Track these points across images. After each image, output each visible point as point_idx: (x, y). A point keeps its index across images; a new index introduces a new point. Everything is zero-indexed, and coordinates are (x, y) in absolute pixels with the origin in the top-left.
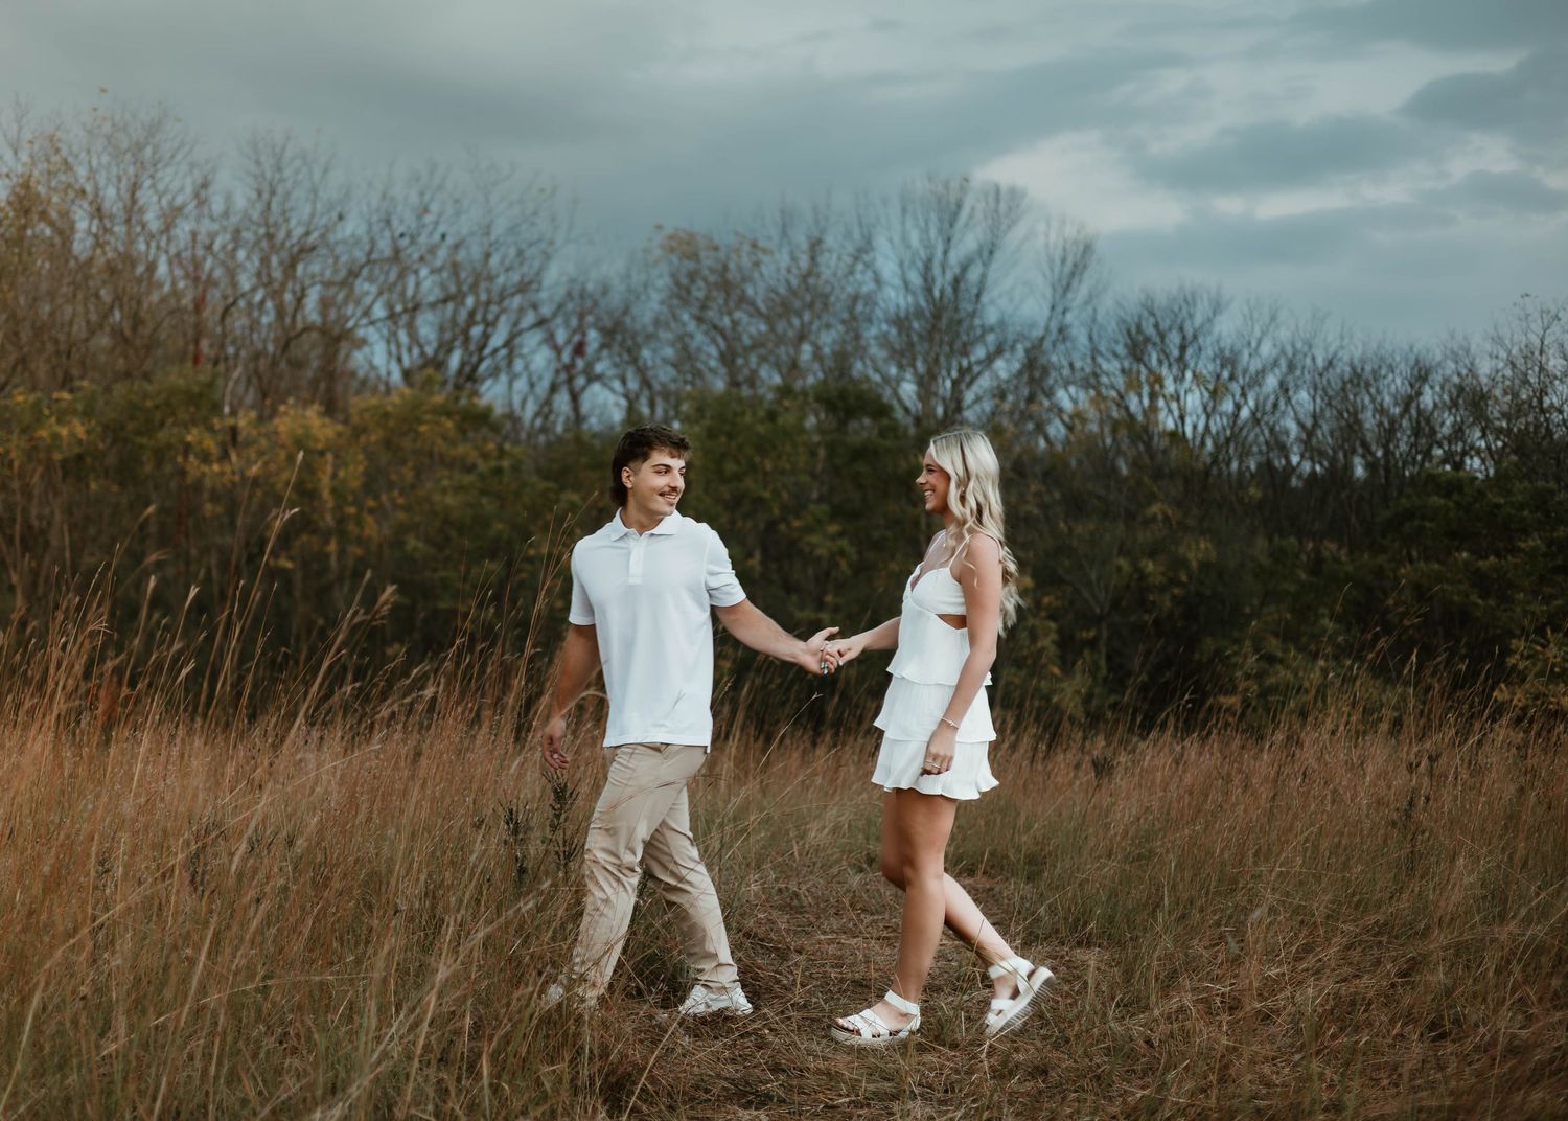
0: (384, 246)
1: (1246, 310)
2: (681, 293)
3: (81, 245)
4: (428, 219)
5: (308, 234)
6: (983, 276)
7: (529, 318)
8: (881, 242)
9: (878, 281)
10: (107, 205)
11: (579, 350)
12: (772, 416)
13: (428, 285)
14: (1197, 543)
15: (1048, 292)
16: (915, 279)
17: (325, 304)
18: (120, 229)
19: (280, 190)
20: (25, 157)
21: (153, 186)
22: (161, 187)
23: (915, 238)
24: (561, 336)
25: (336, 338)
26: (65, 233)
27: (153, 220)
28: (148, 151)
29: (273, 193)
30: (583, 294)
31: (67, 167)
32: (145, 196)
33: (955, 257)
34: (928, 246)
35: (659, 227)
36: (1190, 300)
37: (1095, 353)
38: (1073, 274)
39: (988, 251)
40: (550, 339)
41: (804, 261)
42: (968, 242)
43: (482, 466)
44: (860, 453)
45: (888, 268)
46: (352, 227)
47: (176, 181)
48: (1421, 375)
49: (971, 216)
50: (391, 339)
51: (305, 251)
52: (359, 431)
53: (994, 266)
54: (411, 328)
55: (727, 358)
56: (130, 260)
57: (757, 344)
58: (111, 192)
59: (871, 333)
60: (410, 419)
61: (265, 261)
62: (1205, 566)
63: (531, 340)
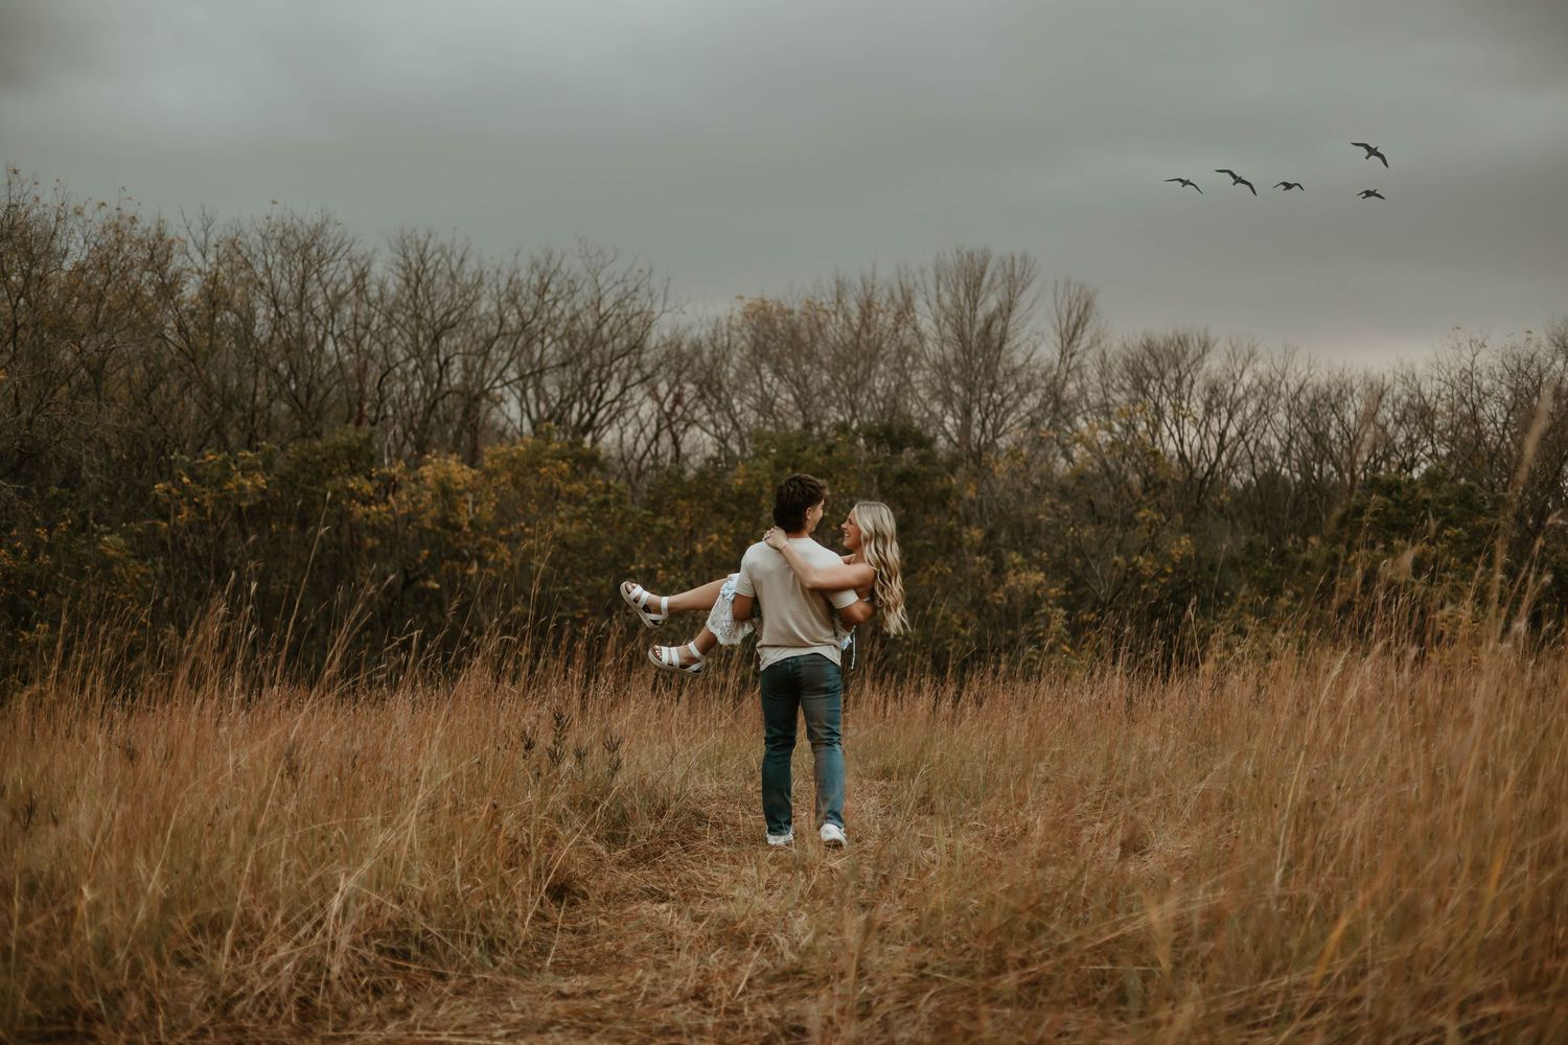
0: (512, 319)
1: (1229, 349)
2: (759, 351)
3: (262, 328)
4: (547, 297)
5: (448, 313)
6: (1005, 329)
7: (636, 376)
8: (919, 303)
9: (921, 337)
10: (281, 297)
11: (678, 400)
12: (830, 450)
13: (552, 351)
14: (1179, 541)
15: (1058, 340)
16: (948, 331)
17: (467, 369)
18: (294, 315)
19: (424, 279)
20: (211, 258)
21: (319, 279)
22: (326, 279)
23: (947, 299)
24: (663, 388)
25: (474, 399)
26: (248, 319)
27: (319, 305)
28: (314, 250)
29: (419, 280)
30: (680, 356)
31: (248, 265)
32: (313, 287)
33: (980, 314)
34: (959, 307)
35: (741, 297)
36: (1183, 343)
37: (1105, 387)
38: (1076, 327)
39: (1007, 309)
40: (653, 393)
41: (855, 320)
42: (991, 303)
43: (592, 499)
44: (905, 477)
45: (926, 324)
46: (485, 306)
47: (338, 273)
48: (1378, 395)
49: (992, 280)
50: (523, 398)
51: (447, 328)
52: (489, 474)
53: (1012, 320)
54: (538, 387)
55: (803, 403)
56: (302, 339)
57: (825, 392)
58: (285, 285)
59: (917, 377)
60: (533, 462)
61: (415, 337)
62: (1185, 559)
63: (638, 393)
